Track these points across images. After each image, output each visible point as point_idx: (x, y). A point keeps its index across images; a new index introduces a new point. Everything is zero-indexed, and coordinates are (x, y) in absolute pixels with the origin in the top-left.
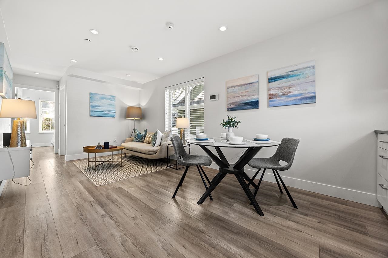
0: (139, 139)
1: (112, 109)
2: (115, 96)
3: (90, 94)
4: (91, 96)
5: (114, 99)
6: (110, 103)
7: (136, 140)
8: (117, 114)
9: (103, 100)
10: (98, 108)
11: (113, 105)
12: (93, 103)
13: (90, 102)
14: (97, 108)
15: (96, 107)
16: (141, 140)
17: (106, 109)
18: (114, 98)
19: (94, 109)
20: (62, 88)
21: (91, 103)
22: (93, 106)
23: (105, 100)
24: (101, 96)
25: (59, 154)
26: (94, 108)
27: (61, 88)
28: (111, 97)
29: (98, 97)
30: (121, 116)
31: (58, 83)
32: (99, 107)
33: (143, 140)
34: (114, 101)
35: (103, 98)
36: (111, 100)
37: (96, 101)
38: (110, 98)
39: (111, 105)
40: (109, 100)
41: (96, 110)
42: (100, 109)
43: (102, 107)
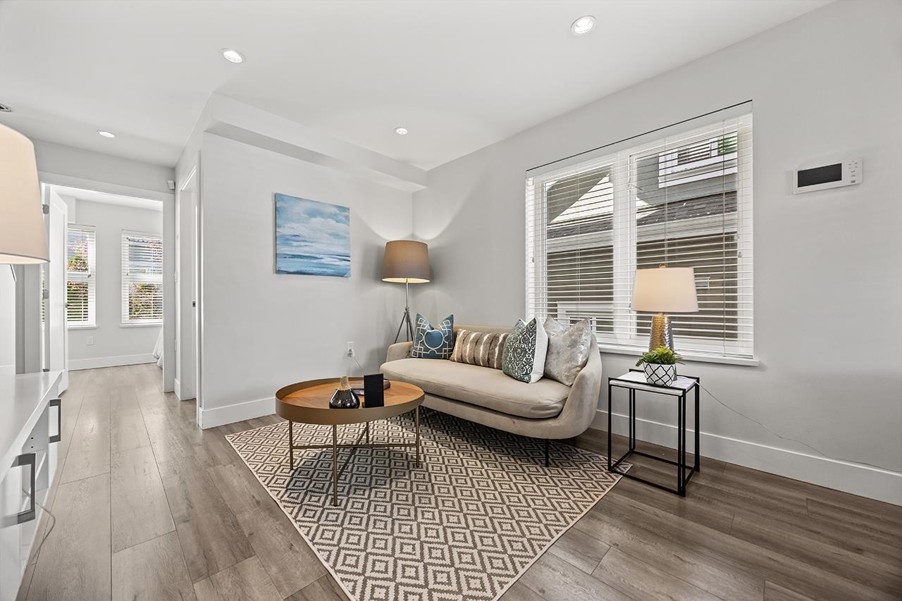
0: (433, 349)
1: (342, 251)
2: (348, 209)
3: (277, 198)
4: (277, 206)
5: (347, 218)
6: (334, 231)
7: (422, 352)
8: (355, 266)
9: (314, 220)
10: (301, 246)
11: (344, 238)
12: (285, 231)
13: (276, 225)
14: (297, 246)
15: (296, 244)
16: (440, 350)
17: (324, 248)
18: (346, 214)
19: (289, 249)
20: (186, 182)
21: (280, 227)
22: (287, 240)
23: (319, 219)
24: (309, 205)
25: (178, 394)
26: (291, 245)
27: (182, 186)
28: (337, 211)
29: (299, 208)
30: (364, 274)
31: (172, 172)
32: (303, 244)
33: (445, 351)
34: (344, 223)
35: (314, 214)
36: (337, 222)
37: (293, 221)
39: (336, 236)
40: (332, 218)
41: (295, 254)
42: (307, 249)
43: (312, 242)
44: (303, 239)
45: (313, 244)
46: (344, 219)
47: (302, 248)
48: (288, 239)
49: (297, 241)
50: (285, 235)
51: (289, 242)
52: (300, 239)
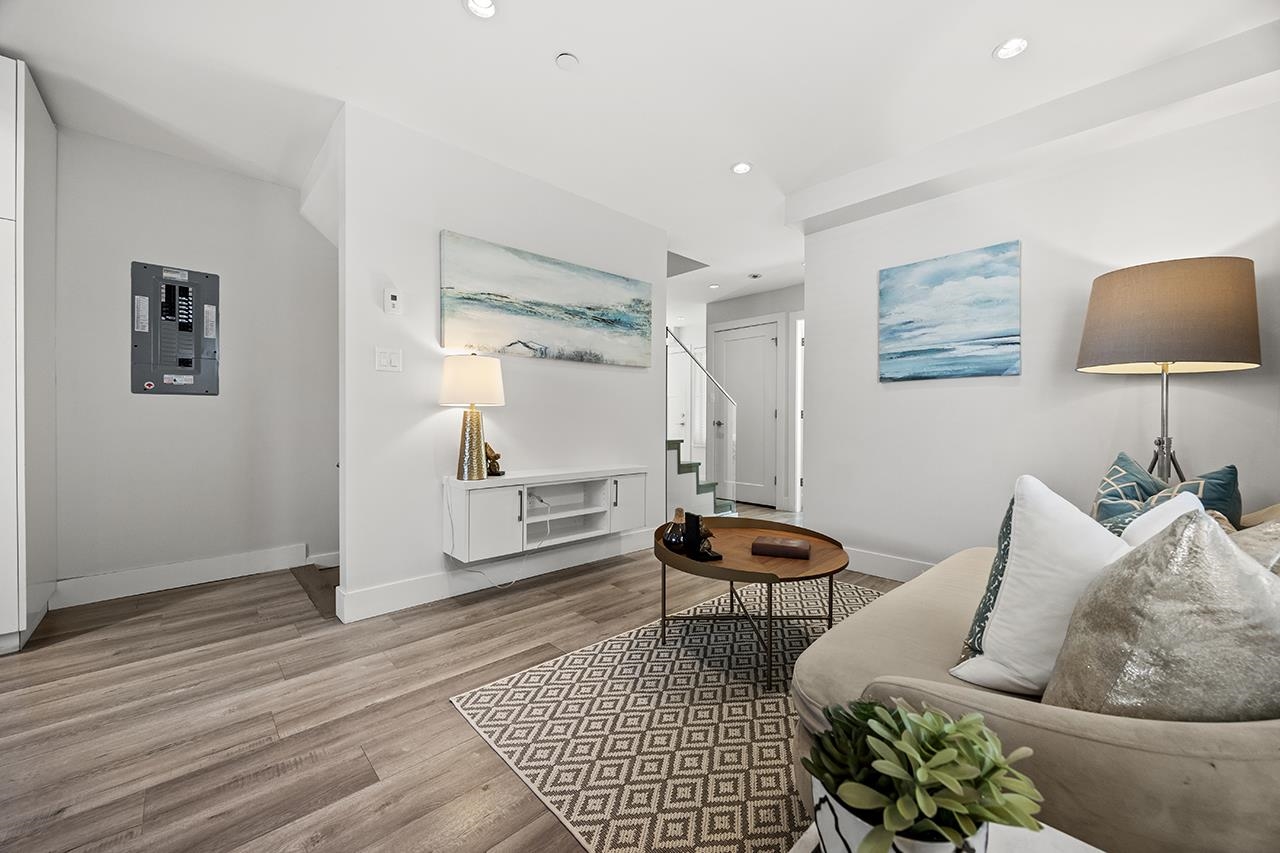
1: (999, 328)
2: (1017, 244)
3: (884, 275)
4: (884, 287)
5: (1014, 261)
6: (981, 295)
8: (1034, 349)
9: (938, 289)
10: (915, 337)
11: (1007, 303)
12: (895, 318)
13: (880, 314)
14: (909, 338)
15: (906, 335)
17: (958, 331)
18: (1011, 255)
19: (897, 344)
21: (886, 316)
23: (949, 285)
24: (930, 269)
26: (899, 339)
28: (987, 257)
29: (913, 279)
32: (919, 332)
34: (1007, 272)
35: (938, 279)
36: (990, 276)
37: (903, 302)
38: (984, 265)
39: (988, 303)
40: (976, 274)
41: (905, 350)
42: (925, 339)
43: (935, 326)
44: (919, 325)
45: (935, 330)
46: (1003, 265)
47: (916, 341)
48: (895, 331)
49: (910, 331)
50: (890, 327)
51: (897, 334)
52: (915, 325)
